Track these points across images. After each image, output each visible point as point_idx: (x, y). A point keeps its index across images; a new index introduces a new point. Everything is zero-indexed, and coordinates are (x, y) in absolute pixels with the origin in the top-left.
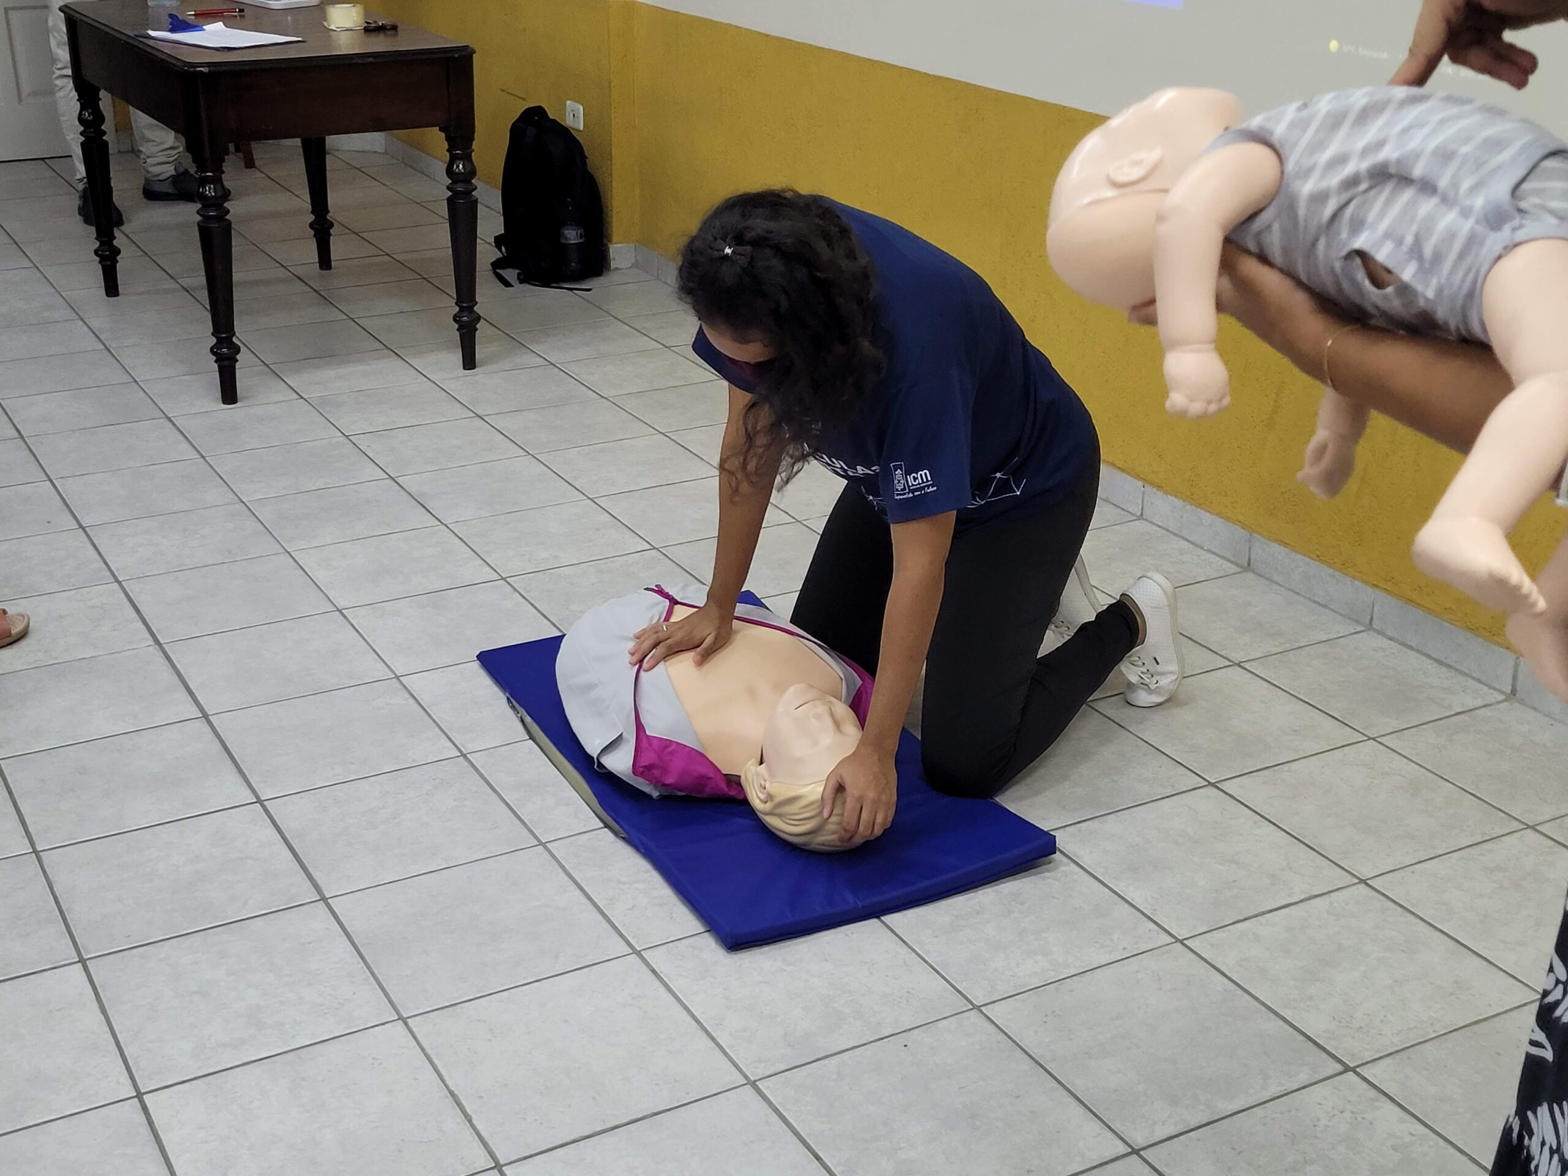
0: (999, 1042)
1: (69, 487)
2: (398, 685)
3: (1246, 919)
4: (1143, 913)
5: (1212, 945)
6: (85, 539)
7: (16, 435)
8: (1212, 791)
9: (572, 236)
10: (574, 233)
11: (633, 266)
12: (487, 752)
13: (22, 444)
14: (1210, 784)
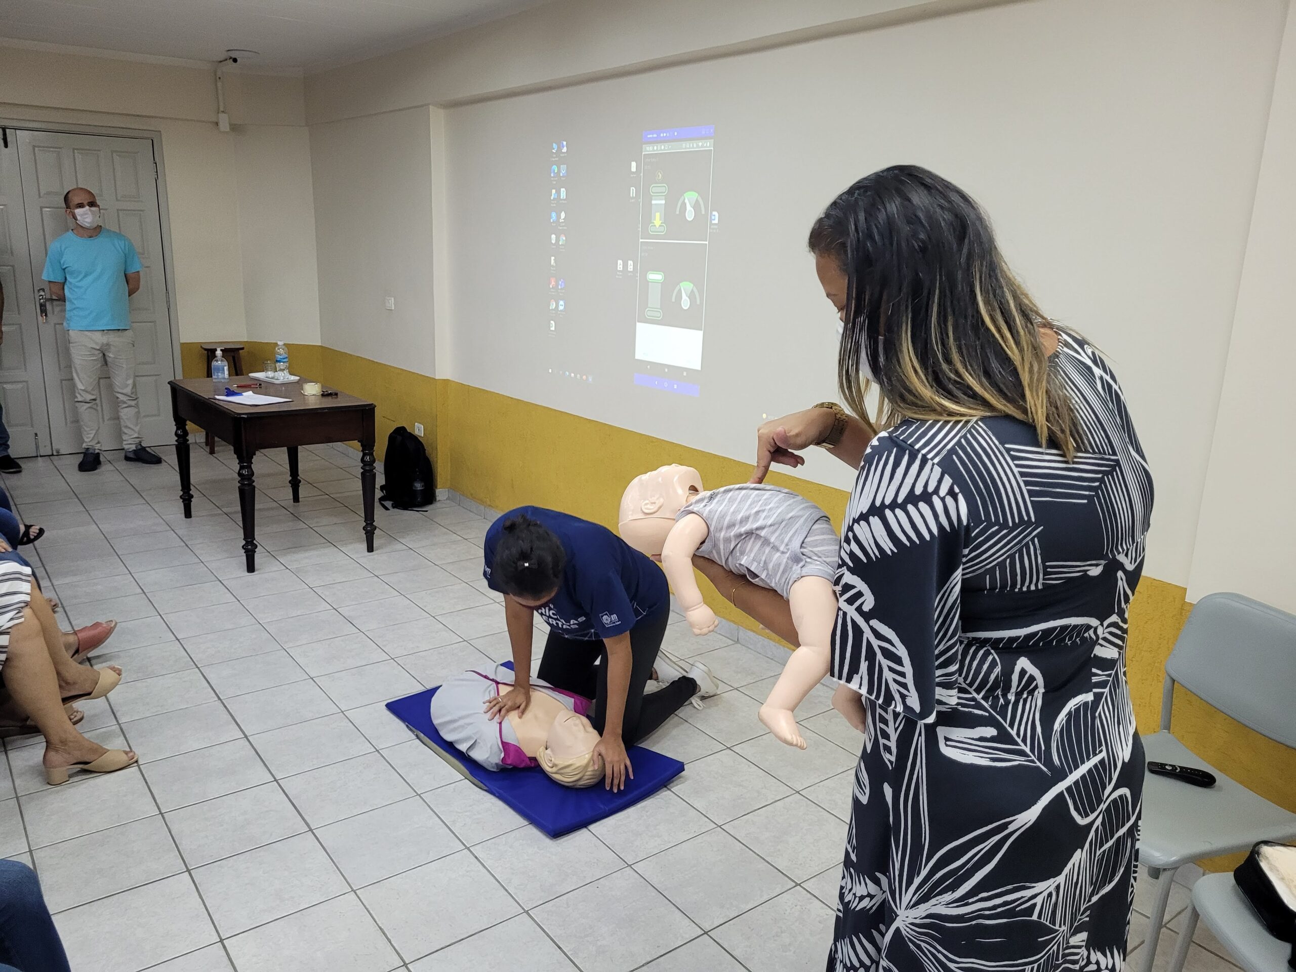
0: (641, 882)
1: (169, 618)
2: (343, 716)
3: (748, 814)
4: (702, 813)
5: (734, 828)
6: (180, 646)
7: (140, 591)
8: (728, 751)
9: (419, 486)
10: (419, 485)
11: (447, 499)
12: (389, 749)
13: (144, 596)
14: (728, 748)
